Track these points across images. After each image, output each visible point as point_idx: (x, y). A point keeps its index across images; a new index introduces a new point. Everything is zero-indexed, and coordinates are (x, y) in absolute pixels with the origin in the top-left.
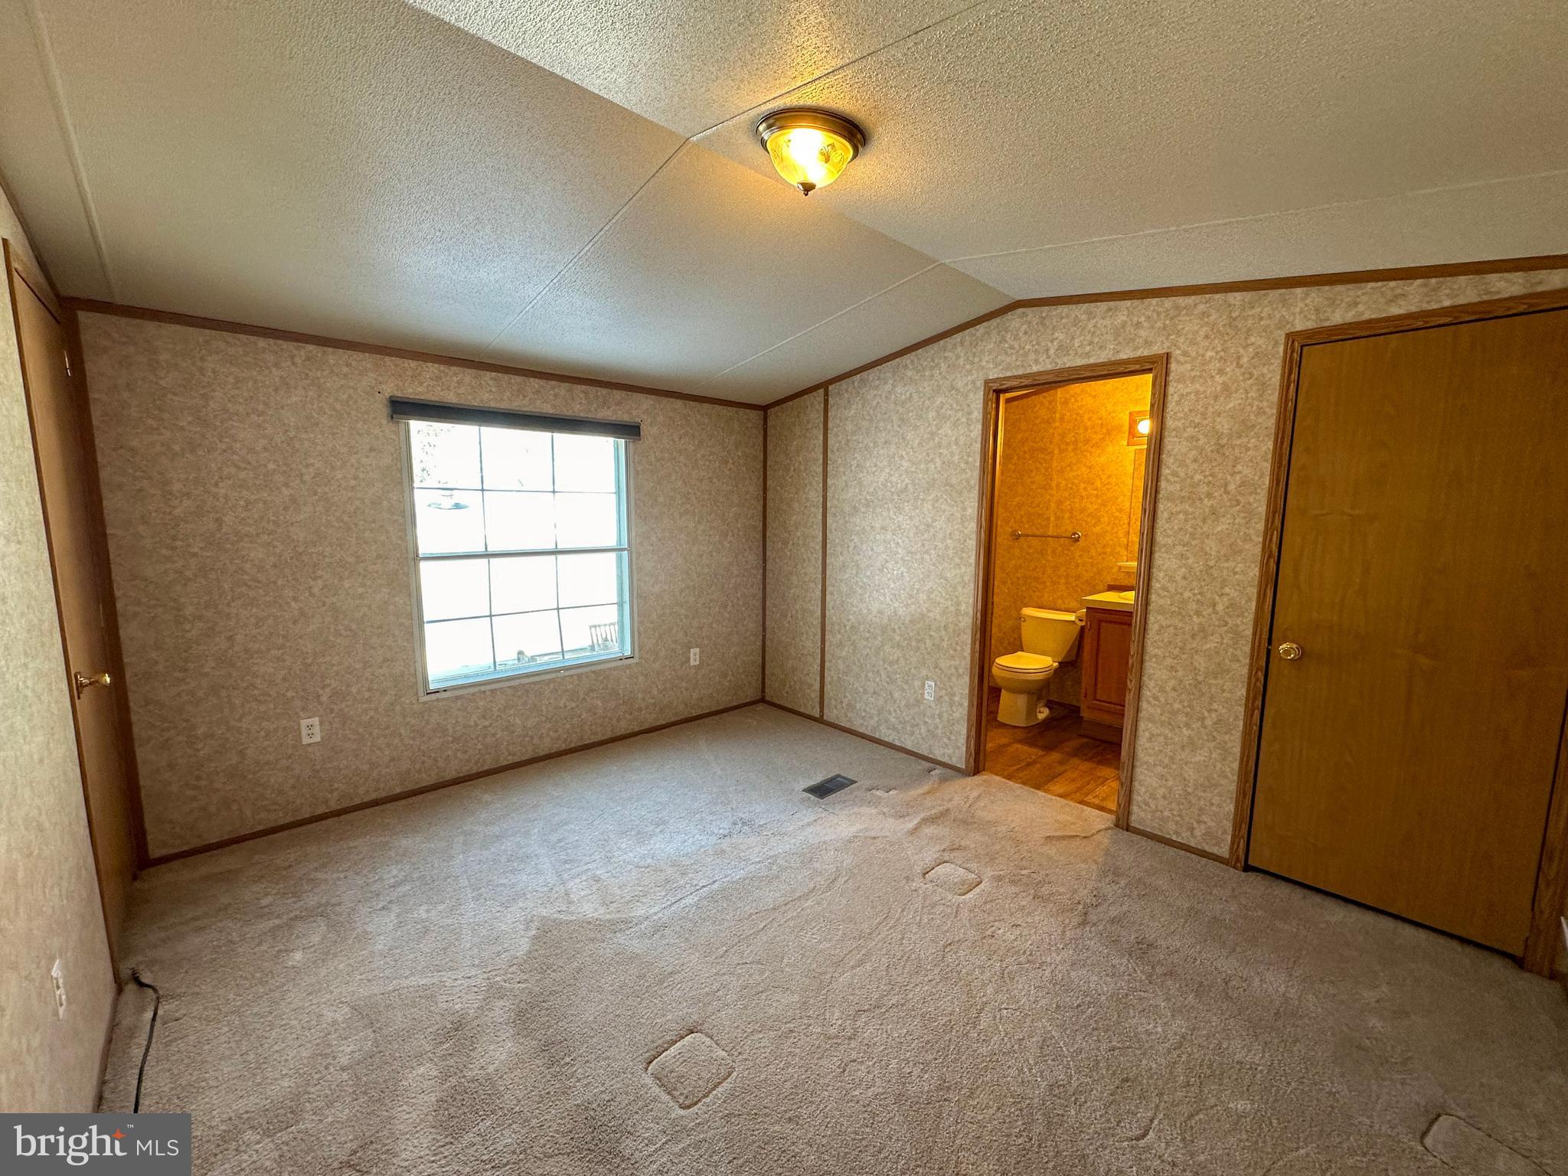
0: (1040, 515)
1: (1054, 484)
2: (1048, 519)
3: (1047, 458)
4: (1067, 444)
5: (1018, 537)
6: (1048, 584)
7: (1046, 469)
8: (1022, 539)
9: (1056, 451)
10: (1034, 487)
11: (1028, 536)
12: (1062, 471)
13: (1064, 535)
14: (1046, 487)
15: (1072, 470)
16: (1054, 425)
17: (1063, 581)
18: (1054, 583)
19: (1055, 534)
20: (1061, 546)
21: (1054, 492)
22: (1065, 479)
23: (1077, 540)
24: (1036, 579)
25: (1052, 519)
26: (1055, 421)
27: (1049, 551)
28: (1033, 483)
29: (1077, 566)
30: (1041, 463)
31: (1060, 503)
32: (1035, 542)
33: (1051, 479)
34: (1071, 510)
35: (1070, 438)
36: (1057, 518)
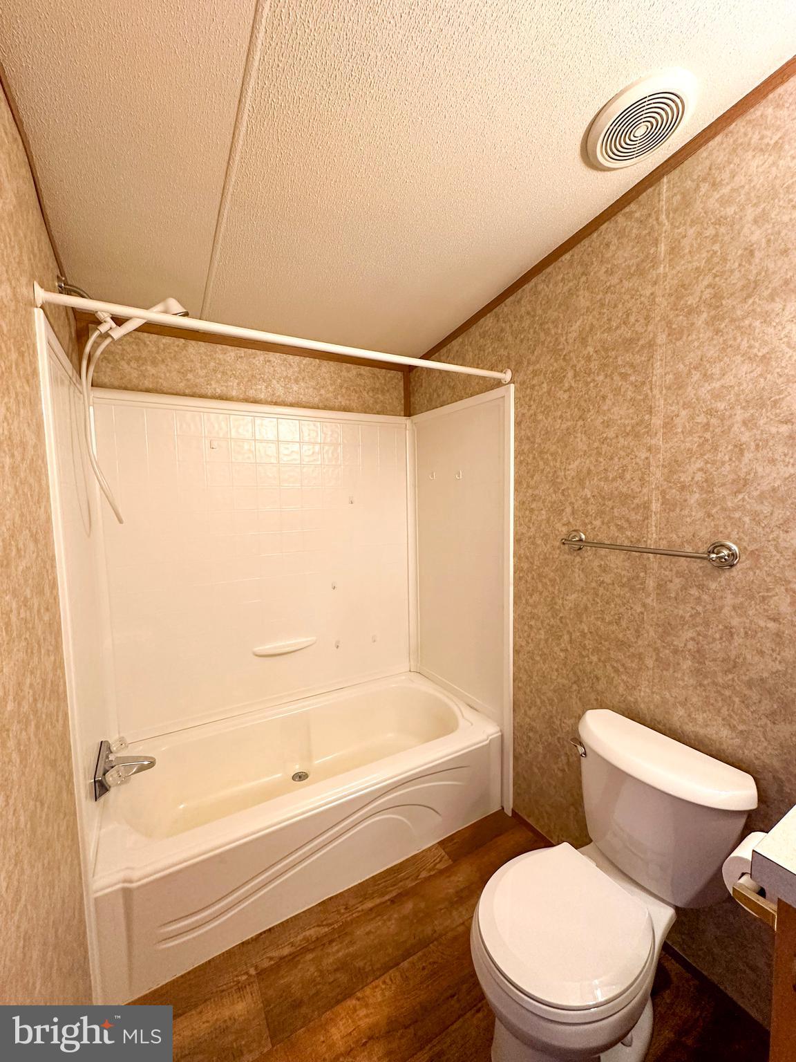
0: (625, 498)
1: (657, 421)
2: (646, 506)
3: (638, 359)
4: (691, 311)
5: (579, 547)
6: (650, 663)
7: (637, 387)
8: (588, 553)
9: (662, 338)
10: (611, 433)
11: (601, 545)
12: (679, 384)
13: (688, 549)
14: (637, 431)
15: (707, 377)
16: (653, 274)
17: (687, 664)
18: (662, 664)
19: (663, 545)
20: (679, 574)
21: (658, 441)
22: (686, 405)
23: (729, 563)
24: (622, 644)
25: (655, 506)
26: (655, 263)
27: (651, 583)
28: (607, 424)
29: (729, 632)
30: (624, 376)
31: (673, 466)
32: (616, 560)
33: (650, 411)
34: (708, 485)
35: (701, 290)
36: (669, 505)
